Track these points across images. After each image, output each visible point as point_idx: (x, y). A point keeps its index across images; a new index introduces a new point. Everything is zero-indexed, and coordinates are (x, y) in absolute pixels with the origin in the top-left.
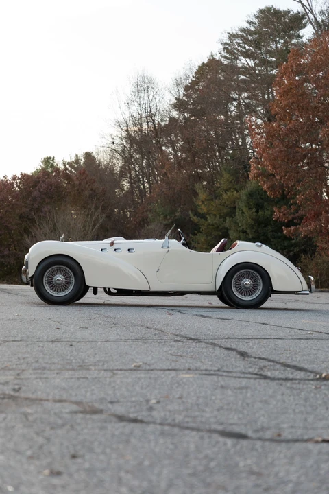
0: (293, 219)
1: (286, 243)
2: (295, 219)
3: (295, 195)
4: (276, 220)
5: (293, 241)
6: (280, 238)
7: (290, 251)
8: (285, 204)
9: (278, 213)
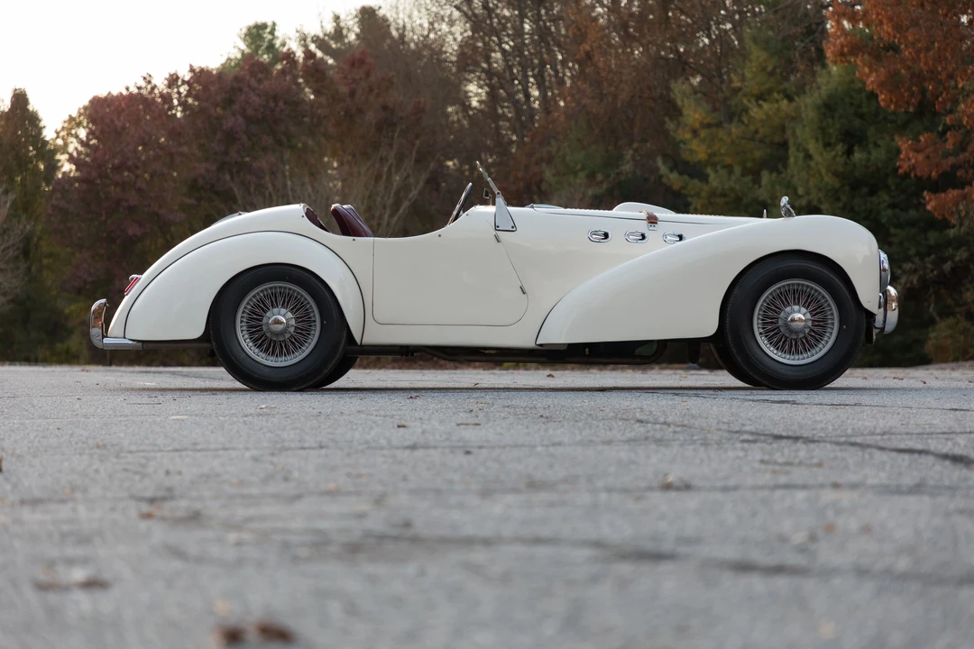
0: (955, 167)
1: (933, 237)
2: (960, 167)
3: (956, 102)
4: (907, 175)
5: (952, 232)
6: (912, 223)
7: (944, 260)
8: (927, 129)
9: (911, 154)
